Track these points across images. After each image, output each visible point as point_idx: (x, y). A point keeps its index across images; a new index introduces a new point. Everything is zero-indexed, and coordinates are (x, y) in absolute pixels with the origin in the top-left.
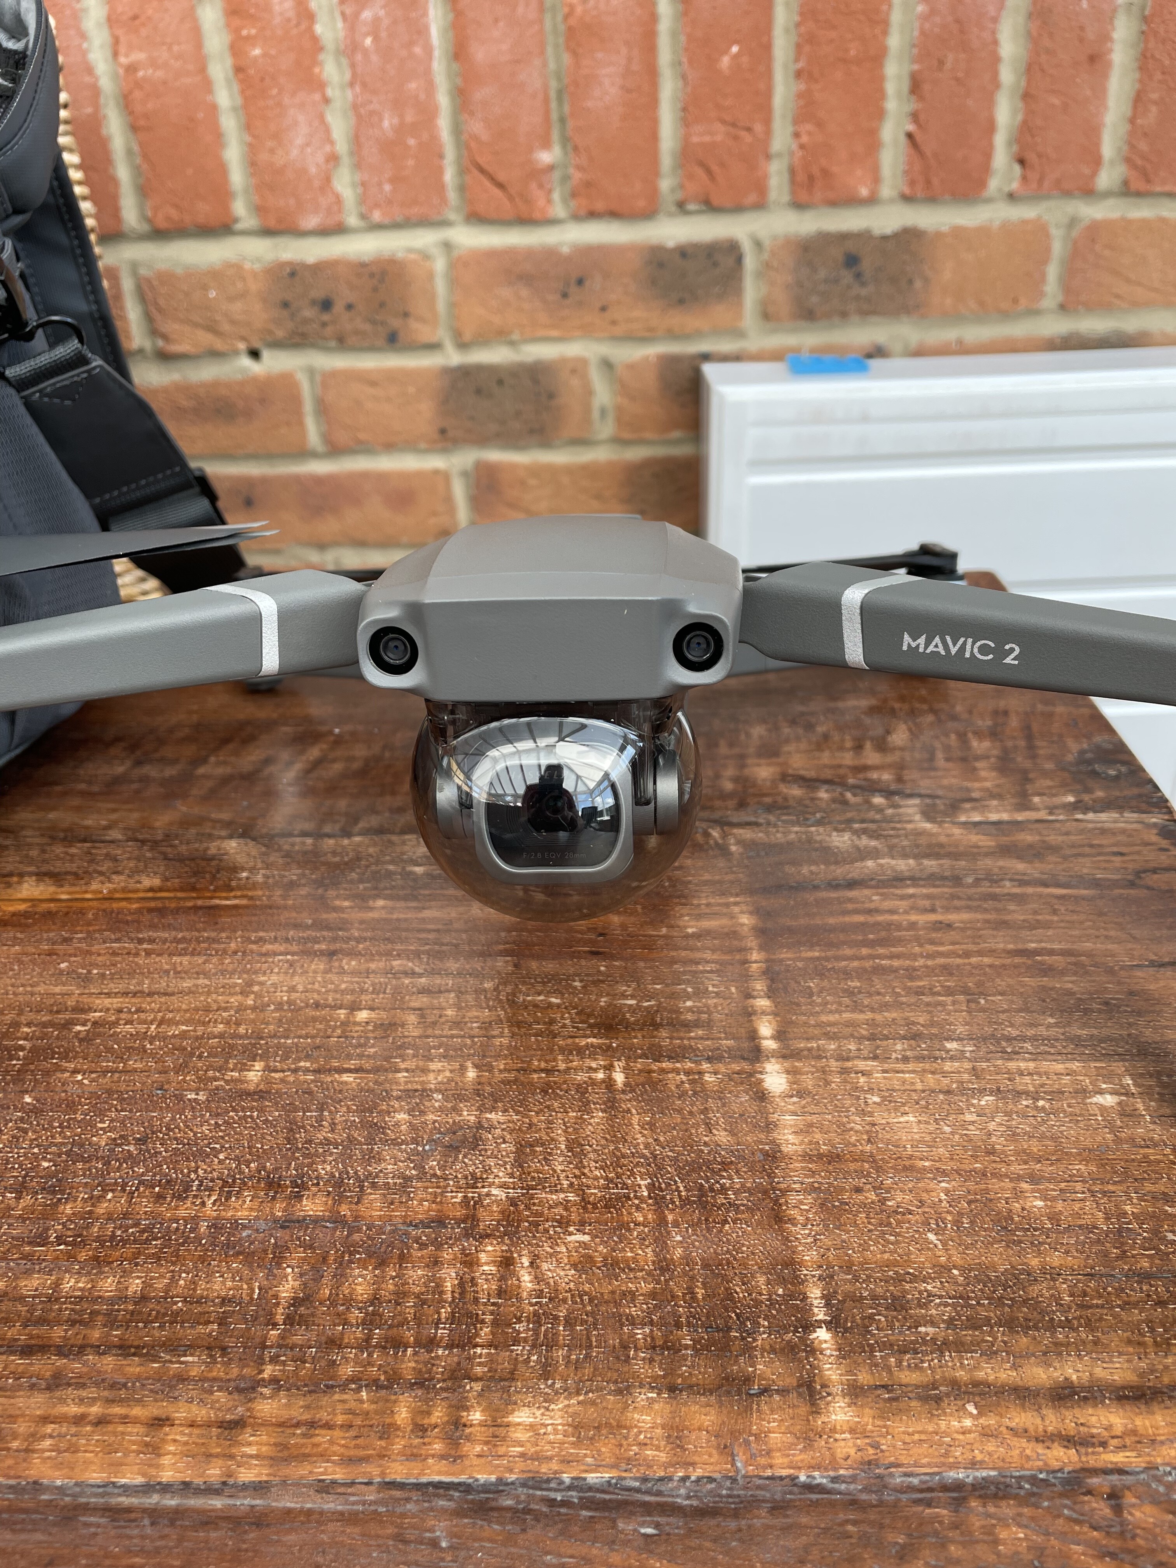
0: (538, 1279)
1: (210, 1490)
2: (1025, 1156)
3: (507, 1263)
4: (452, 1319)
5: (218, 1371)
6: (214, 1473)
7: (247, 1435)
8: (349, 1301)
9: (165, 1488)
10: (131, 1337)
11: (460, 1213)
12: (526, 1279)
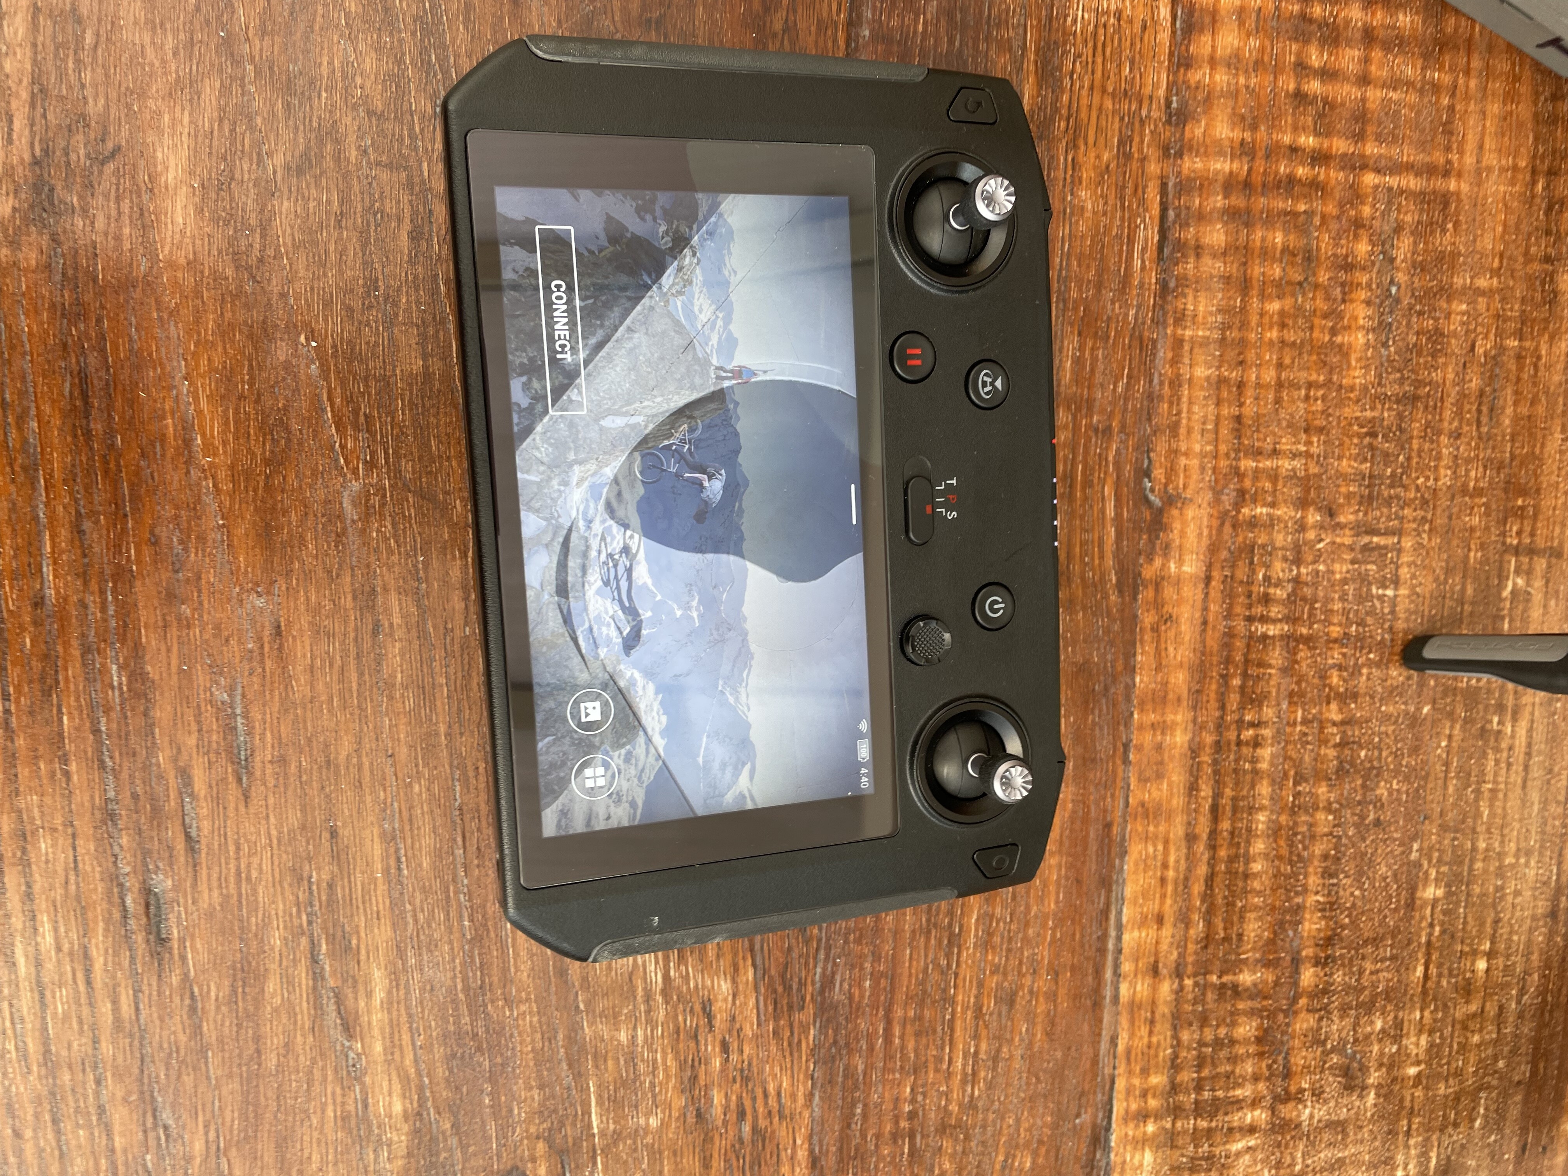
0: (1238, 1154)
1: (1116, 966)
3: (1252, 1130)
4: (1215, 1099)
5: (1191, 948)
6: (1127, 967)
7: (1148, 981)
8: (1234, 1024)
9: (1119, 938)
10: (1218, 880)
11: (1293, 1089)
12: (1239, 1146)
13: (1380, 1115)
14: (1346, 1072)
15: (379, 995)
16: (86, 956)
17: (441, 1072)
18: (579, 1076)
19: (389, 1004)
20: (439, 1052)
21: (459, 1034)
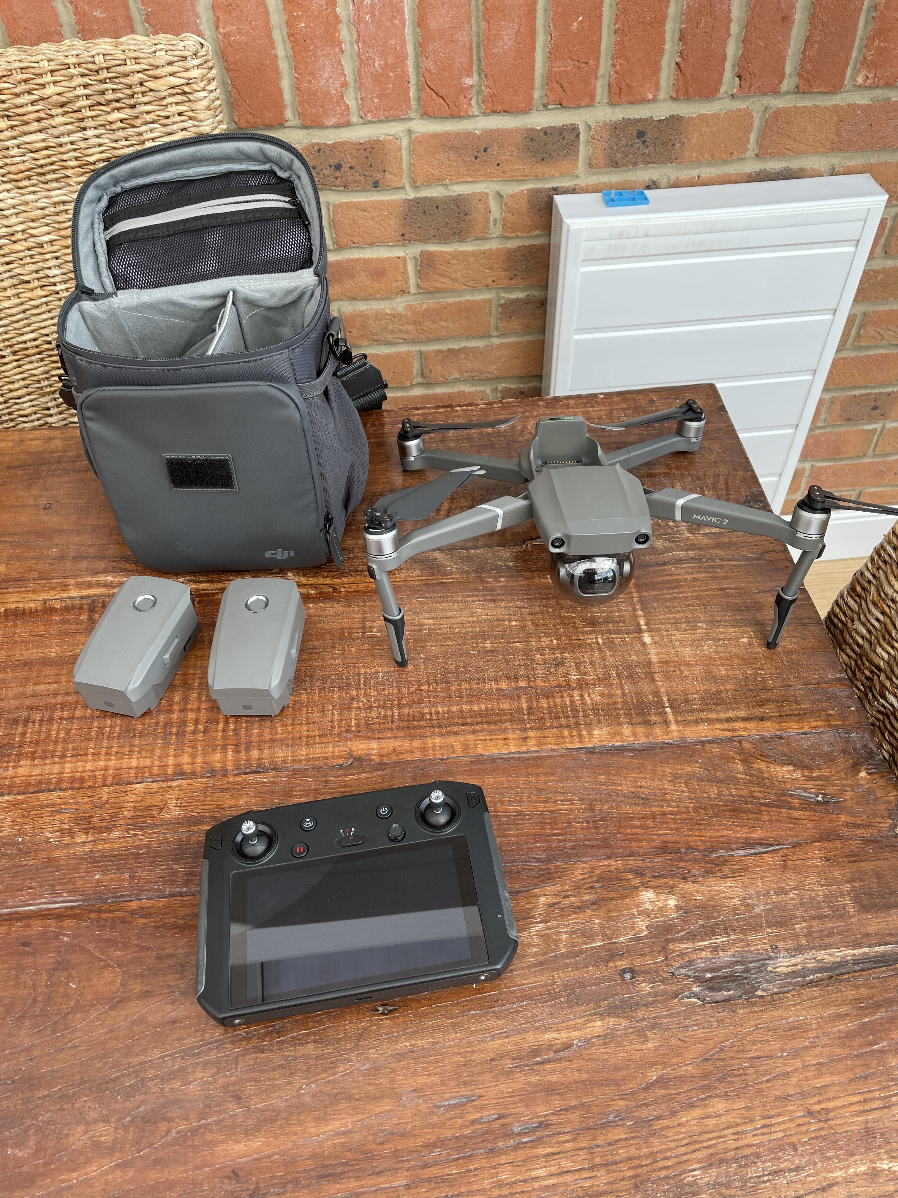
0: (591, 700)
1: (525, 753)
2: (720, 658)
3: (582, 696)
4: (571, 711)
5: (515, 727)
6: (524, 749)
7: (529, 740)
8: (542, 708)
9: (514, 753)
11: (565, 683)
12: (588, 700)
13: (573, 651)
14: (557, 665)
15: (555, 1035)
16: (548, 1155)
17: (584, 1007)
18: (581, 952)
19: (559, 1031)
20: (576, 1009)
21: (568, 1001)
